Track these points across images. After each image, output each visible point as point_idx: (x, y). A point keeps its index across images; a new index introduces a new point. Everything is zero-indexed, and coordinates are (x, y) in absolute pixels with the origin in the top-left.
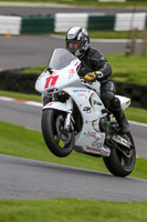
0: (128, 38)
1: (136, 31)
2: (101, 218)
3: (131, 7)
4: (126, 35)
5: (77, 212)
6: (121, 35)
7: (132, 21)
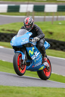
0: (25, 15)
1: (29, 12)
3: (27, 2)
4: (25, 14)
6: (22, 14)
7: (27, 8)
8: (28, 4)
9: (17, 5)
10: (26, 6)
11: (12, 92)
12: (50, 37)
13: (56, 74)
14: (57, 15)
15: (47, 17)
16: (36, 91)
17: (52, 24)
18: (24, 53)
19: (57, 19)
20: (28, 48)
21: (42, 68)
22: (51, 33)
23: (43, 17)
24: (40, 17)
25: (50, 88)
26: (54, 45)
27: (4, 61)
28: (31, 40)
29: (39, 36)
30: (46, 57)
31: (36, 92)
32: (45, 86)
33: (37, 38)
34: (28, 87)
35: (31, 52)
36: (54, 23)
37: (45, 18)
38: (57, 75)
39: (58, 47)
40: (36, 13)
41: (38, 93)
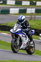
7: (31, 10)
8: (32, 8)
9: (25, 9)
10: (30, 9)
24: (39, 16)
34: (32, 61)
40: (37, 14)
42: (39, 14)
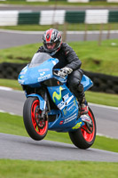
2: (29, 174)
3: (53, 6)
5: (10, 170)
7: (54, 16)
8: (55, 9)
9: (36, 11)
10: (51, 12)
11: (26, 171)
12: (96, 70)
13: (107, 137)
14: (109, 30)
15: (89, 32)
16: (69, 168)
17: (100, 45)
18: (44, 98)
19: (108, 36)
20: (50, 89)
21: (78, 125)
22: (98, 63)
23: (82, 33)
24: (77, 33)
25: (95, 163)
26: (103, 85)
27: (12, 114)
28: (57, 72)
29: (71, 65)
30: (86, 104)
31: (70, 171)
32: (86, 160)
33: (67, 69)
35: (56, 96)
36: (102, 44)
37: (86, 35)
38: (109, 139)
39: (111, 87)
40: (70, 26)
41: (74, 171)
42: (76, 26)
